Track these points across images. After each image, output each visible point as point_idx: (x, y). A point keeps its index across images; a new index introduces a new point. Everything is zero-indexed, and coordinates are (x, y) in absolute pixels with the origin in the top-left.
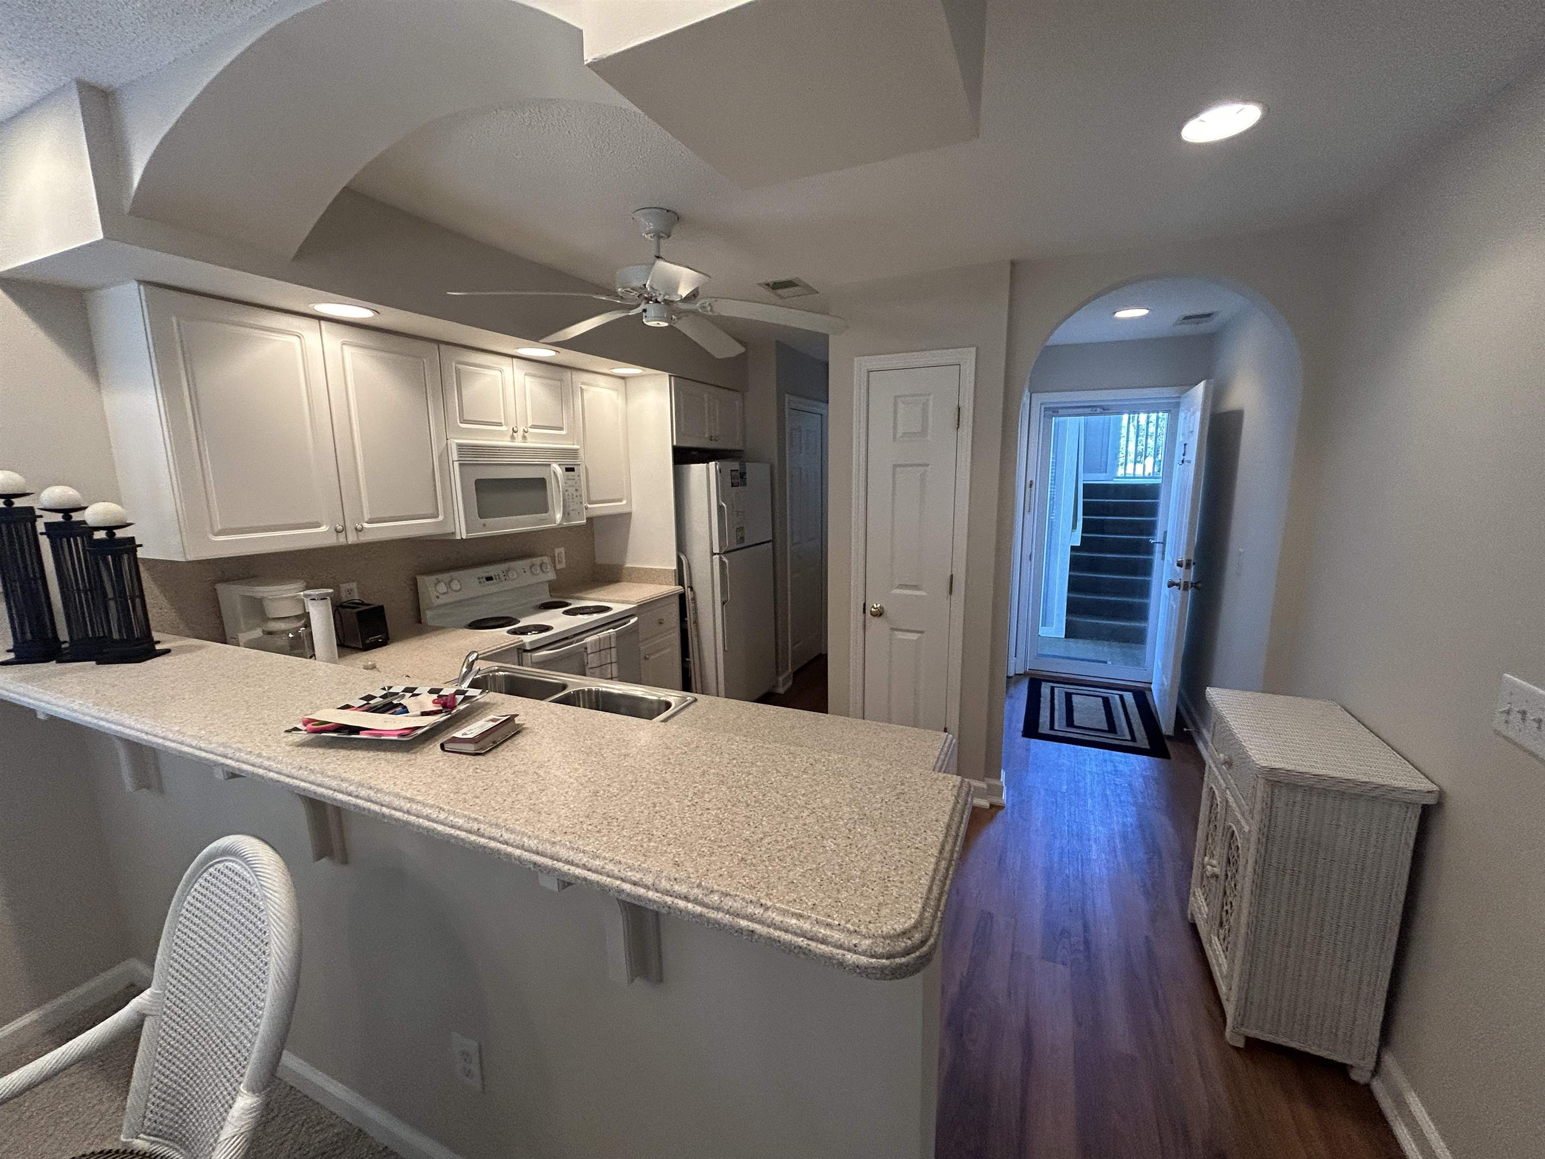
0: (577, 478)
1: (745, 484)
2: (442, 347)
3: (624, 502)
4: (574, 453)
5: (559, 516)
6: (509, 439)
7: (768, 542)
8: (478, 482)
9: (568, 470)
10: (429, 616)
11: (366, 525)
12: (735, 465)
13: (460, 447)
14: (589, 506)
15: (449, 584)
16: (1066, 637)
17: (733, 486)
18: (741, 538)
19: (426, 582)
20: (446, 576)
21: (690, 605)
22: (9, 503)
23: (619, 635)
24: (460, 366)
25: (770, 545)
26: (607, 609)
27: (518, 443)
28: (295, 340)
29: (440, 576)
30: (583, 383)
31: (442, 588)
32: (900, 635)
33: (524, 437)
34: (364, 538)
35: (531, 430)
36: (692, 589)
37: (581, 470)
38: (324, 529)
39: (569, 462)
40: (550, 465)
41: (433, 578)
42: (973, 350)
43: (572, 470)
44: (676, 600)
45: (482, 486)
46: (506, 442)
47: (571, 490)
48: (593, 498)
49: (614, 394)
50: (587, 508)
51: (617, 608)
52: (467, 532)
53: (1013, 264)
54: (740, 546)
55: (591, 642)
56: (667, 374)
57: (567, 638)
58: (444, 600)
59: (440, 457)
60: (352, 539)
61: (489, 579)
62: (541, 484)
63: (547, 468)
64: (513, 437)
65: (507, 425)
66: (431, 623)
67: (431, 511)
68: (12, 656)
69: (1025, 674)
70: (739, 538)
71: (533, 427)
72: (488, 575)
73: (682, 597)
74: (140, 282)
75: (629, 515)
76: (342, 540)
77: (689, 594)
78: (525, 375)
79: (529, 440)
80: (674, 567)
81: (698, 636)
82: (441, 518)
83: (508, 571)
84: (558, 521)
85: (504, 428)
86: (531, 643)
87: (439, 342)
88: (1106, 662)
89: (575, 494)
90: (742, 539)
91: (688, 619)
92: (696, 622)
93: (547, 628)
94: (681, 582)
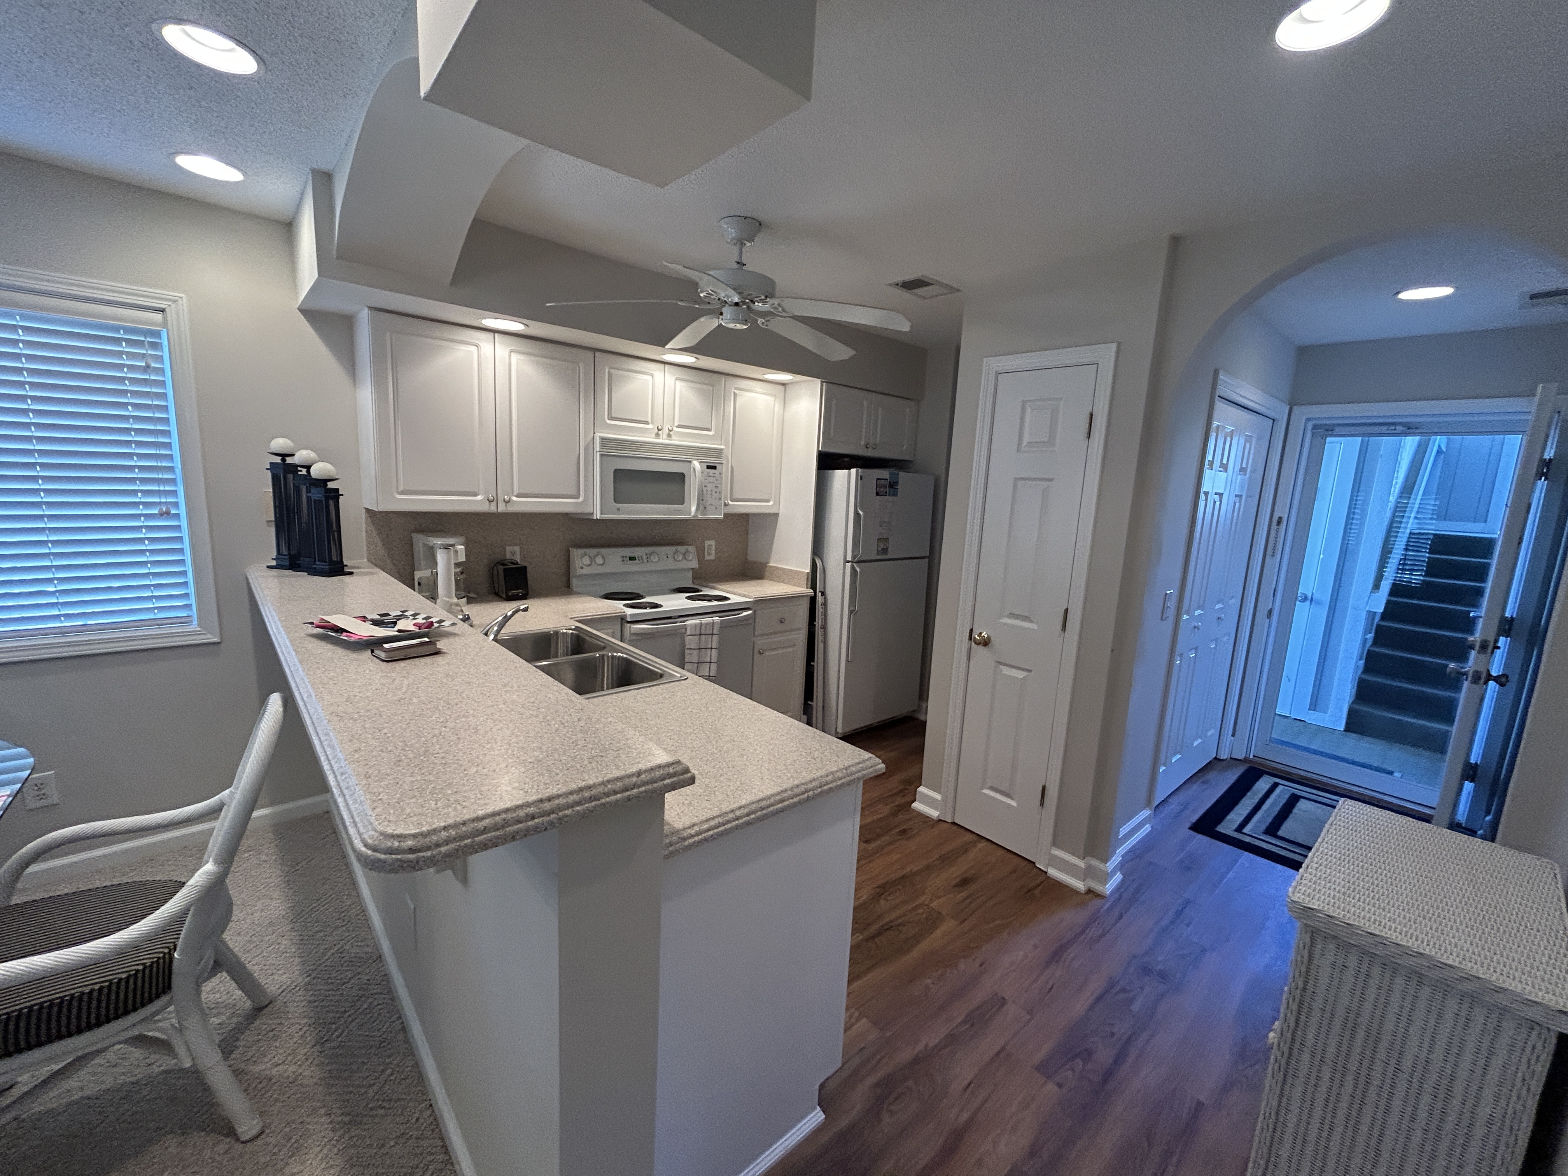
0: (717, 475)
1: (895, 495)
2: (597, 354)
3: (771, 503)
4: (718, 452)
5: (693, 509)
6: (653, 435)
7: (924, 558)
8: (617, 472)
9: (709, 467)
10: (574, 582)
11: (514, 499)
12: (884, 473)
13: (603, 440)
14: (730, 503)
15: (593, 559)
16: (1348, 729)
17: (877, 494)
18: (883, 549)
19: (576, 553)
20: (593, 551)
21: (819, 610)
22: (284, 460)
23: (724, 626)
24: (612, 371)
25: (926, 560)
26: (726, 599)
27: (663, 440)
28: (474, 349)
29: (588, 551)
30: (736, 389)
31: (586, 560)
32: (1006, 671)
33: (669, 436)
34: (511, 509)
35: (676, 429)
36: (823, 593)
37: (724, 470)
38: (479, 498)
39: (712, 461)
40: (690, 462)
41: (581, 551)
42: (1114, 346)
43: (714, 468)
44: (805, 605)
45: (620, 475)
46: (652, 439)
47: (710, 487)
48: (736, 496)
49: (770, 399)
50: (726, 505)
51: (735, 599)
52: (601, 514)
53: (1176, 241)
54: (879, 557)
55: (691, 625)
56: (818, 381)
57: (670, 618)
58: (584, 571)
59: (586, 449)
60: (502, 508)
61: (632, 559)
62: (680, 478)
63: (687, 464)
64: (657, 435)
65: (652, 423)
66: (575, 589)
67: (573, 492)
68: (274, 563)
69: (1246, 760)
70: (880, 549)
71: (679, 426)
72: (632, 555)
73: (813, 600)
74: (369, 307)
75: (776, 515)
76: (493, 508)
77: (820, 599)
78: (676, 379)
79: (674, 437)
80: (808, 570)
81: (825, 642)
82: (581, 499)
83: (651, 554)
84: (693, 513)
85: (650, 426)
86: (632, 615)
87: (595, 350)
88: (1391, 773)
89: (715, 490)
90: (885, 551)
91: (816, 623)
92: (824, 627)
93: (657, 606)
94: (813, 587)
